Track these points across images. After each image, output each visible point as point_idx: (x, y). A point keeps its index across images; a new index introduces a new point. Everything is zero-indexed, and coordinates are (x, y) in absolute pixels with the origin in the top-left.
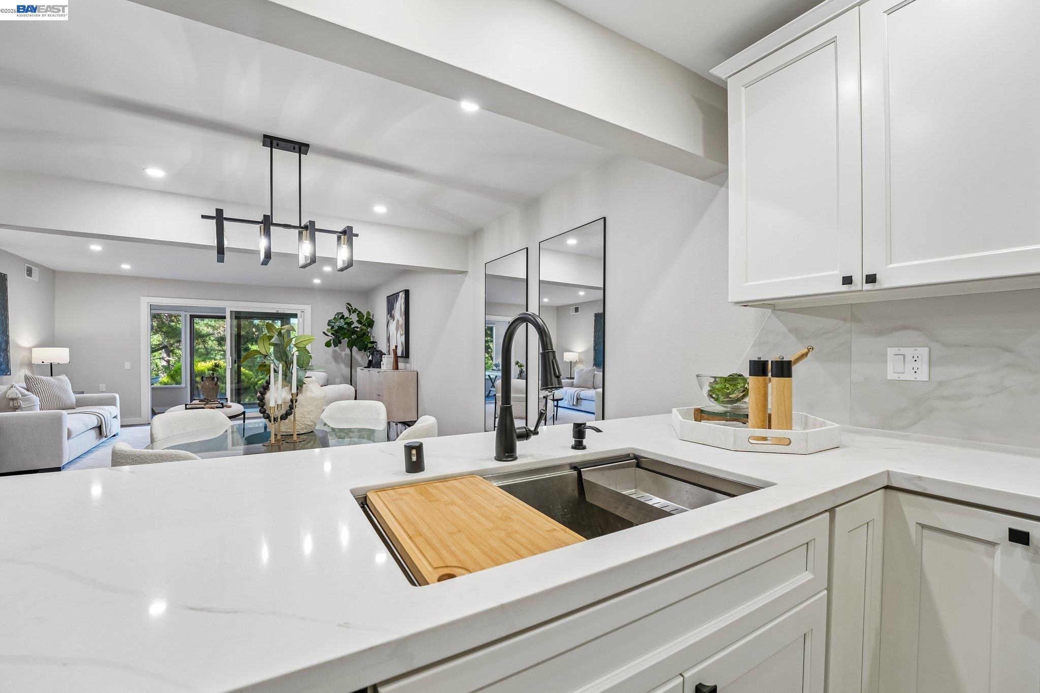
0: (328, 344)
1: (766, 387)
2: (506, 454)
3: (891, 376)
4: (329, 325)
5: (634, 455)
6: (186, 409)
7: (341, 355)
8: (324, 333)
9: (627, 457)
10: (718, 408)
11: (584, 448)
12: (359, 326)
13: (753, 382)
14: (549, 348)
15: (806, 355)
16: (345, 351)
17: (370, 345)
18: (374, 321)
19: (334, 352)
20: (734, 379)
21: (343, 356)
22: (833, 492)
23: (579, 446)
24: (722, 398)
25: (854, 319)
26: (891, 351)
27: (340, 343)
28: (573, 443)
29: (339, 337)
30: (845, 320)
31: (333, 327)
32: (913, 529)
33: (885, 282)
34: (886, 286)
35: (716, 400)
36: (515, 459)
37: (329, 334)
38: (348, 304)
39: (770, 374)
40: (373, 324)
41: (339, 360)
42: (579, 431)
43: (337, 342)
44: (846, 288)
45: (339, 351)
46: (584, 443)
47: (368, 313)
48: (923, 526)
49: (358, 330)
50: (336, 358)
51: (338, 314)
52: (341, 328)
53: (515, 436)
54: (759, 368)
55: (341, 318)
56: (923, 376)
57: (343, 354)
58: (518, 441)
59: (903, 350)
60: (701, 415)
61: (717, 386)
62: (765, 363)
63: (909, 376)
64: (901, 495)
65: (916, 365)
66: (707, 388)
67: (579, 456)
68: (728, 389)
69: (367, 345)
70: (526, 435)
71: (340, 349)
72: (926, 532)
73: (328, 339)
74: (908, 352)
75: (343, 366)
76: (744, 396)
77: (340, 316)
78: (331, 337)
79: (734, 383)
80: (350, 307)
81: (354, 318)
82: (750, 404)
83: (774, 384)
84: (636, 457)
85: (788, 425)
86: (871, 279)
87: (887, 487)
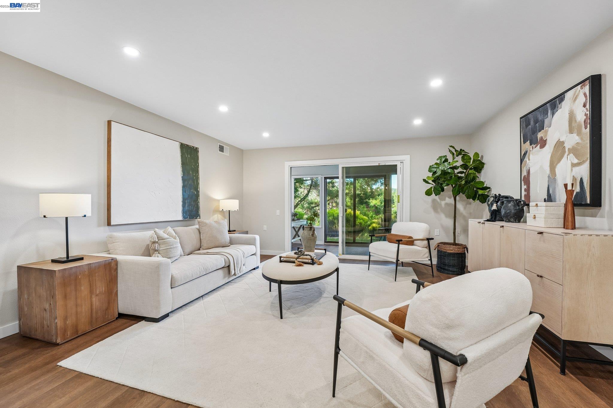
0: (428, 193)
4: (430, 171)
6: (281, 261)
7: (441, 205)
8: (424, 180)
12: (465, 171)
16: (445, 200)
17: (480, 192)
18: (484, 164)
19: (434, 201)
21: (443, 205)
27: (443, 190)
29: (442, 184)
31: (435, 173)
37: (430, 181)
38: (451, 146)
40: (483, 167)
41: (439, 210)
43: (438, 190)
45: (439, 200)
47: (476, 154)
49: (463, 175)
50: (435, 207)
51: (440, 158)
52: (444, 173)
55: (444, 162)
57: (443, 203)
69: (476, 192)
71: (439, 198)
73: (429, 186)
75: (443, 216)
77: (443, 160)
78: (432, 185)
80: (453, 151)
81: (459, 161)
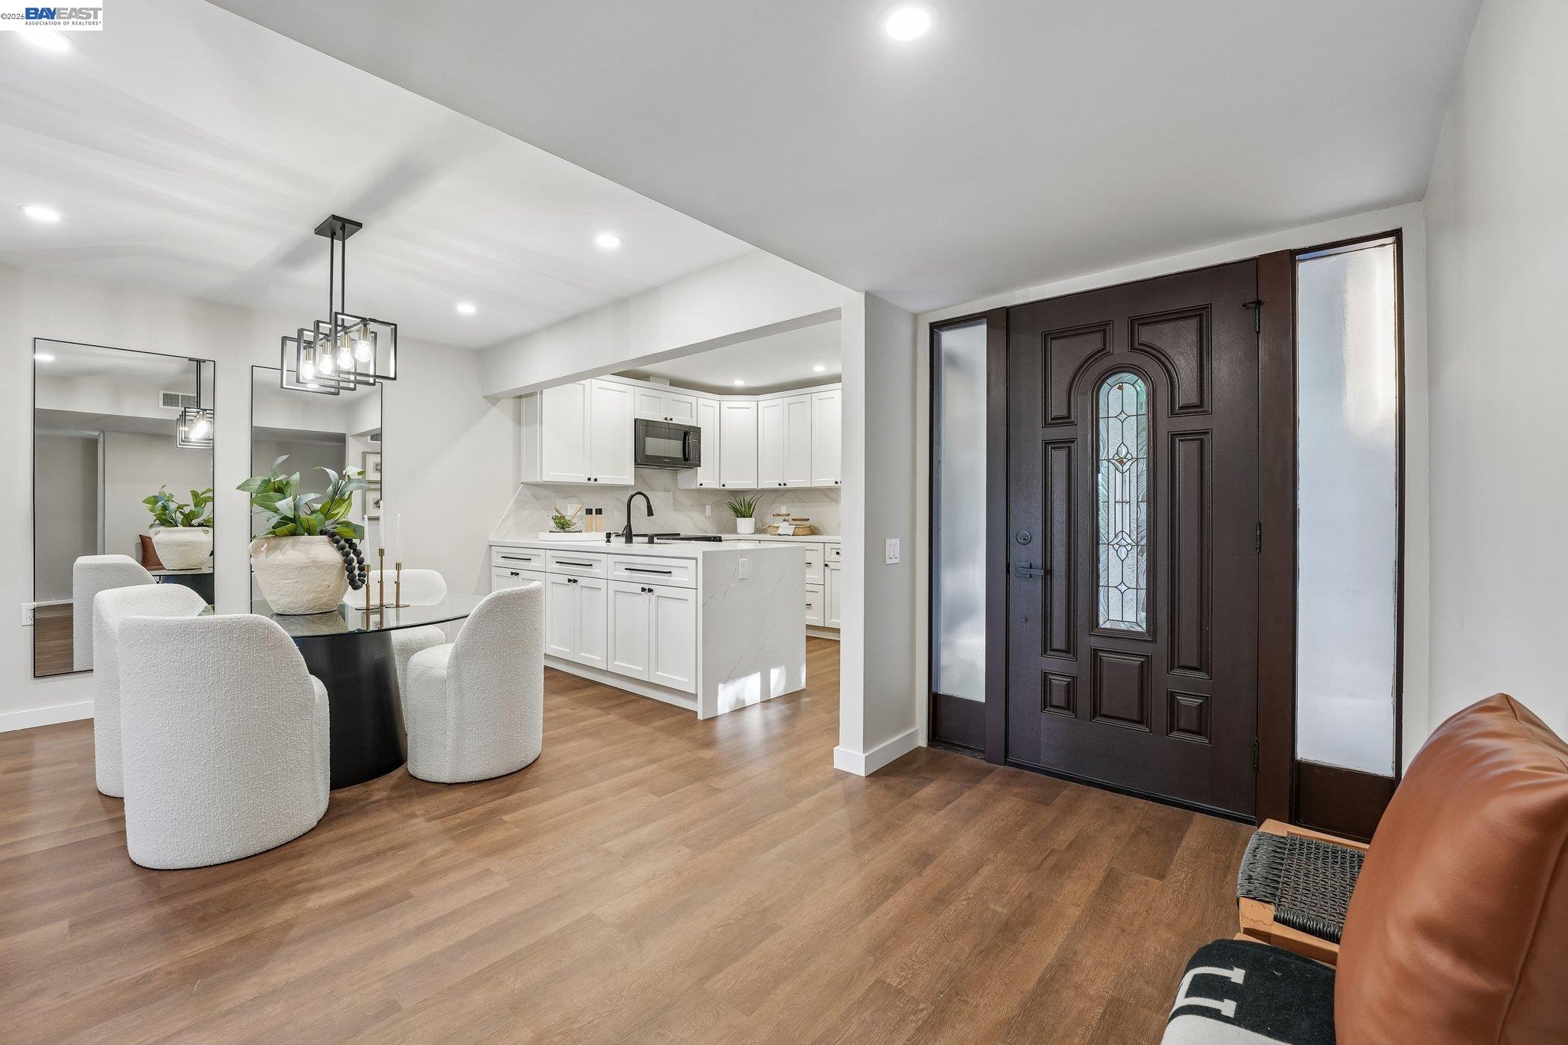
1: (592, 518)
25: (557, 491)
39: (594, 513)
62: (590, 509)
83: (597, 517)
86: (596, 480)
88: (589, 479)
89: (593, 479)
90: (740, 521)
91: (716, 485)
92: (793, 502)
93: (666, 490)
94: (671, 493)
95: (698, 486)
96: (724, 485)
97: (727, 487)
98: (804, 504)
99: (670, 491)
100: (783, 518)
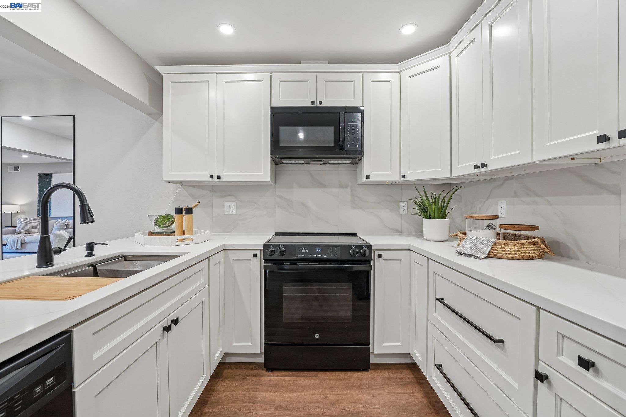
1: (182, 219)
2: (48, 263)
3: (226, 213)
5: (123, 255)
9: (119, 257)
10: (159, 230)
11: (94, 255)
13: (176, 217)
14: (85, 202)
15: (197, 205)
20: (166, 217)
22: (209, 251)
23: (90, 254)
24: (162, 226)
25: (214, 191)
26: (225, 204)
28: (86, 254)
30: (210, 191)
32: (232, 261)
33: (223, 179)
34: (223, 180)
35: (159, 226)
36: (54, 265)
39: (184, 213)
42: (90, 247)
44: (211, 179)
46: (93, 253)
48: (234, 260)
53: (53, 253)
54: (179, 211)
56: (235, 213)
58: (54, 255)
59: (229, 203)
60: (151, 234)
61: (159, 220)
62: (182, 209)
63: (231, 213)
64: (228, 251)
65: (233, 209)
66: (154, 221)
67: (91, 260)
68: (164, 221)
70: (59, 251)
72: (235, 261)
74: (231, 204)
76: (172, 224)
79: (167, 218)
82: (174, 227)
83: (186, 217)
84: (124, 256)
85: (191, 232)
86: (219, 177)
87: (224, 250)
88: (211, 177)
89: (215, 177)
90: (427, 223)
91: (396, 178)
92: (516, 195)
93: (341, 186)
94: (349, 189)
95: (365, 179)
96: (403, 176)
97: (409, 178)
98: (537, 199)
99: (347, 187)
100: (486, 222)
